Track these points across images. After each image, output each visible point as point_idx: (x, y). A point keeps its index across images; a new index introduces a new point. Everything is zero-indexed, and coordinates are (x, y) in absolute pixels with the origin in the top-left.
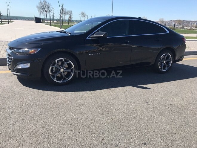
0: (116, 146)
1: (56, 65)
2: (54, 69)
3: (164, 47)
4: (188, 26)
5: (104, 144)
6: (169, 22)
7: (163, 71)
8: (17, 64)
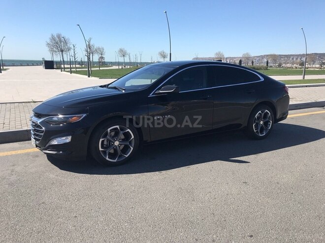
0: (214, 241)
1: (108, 137)
2: (105, 143)
3: (259, 101)
4: (287, 63)
5: (196, 240)
6: (258, 59)
7: (260, 135)
8: (51, 138)
